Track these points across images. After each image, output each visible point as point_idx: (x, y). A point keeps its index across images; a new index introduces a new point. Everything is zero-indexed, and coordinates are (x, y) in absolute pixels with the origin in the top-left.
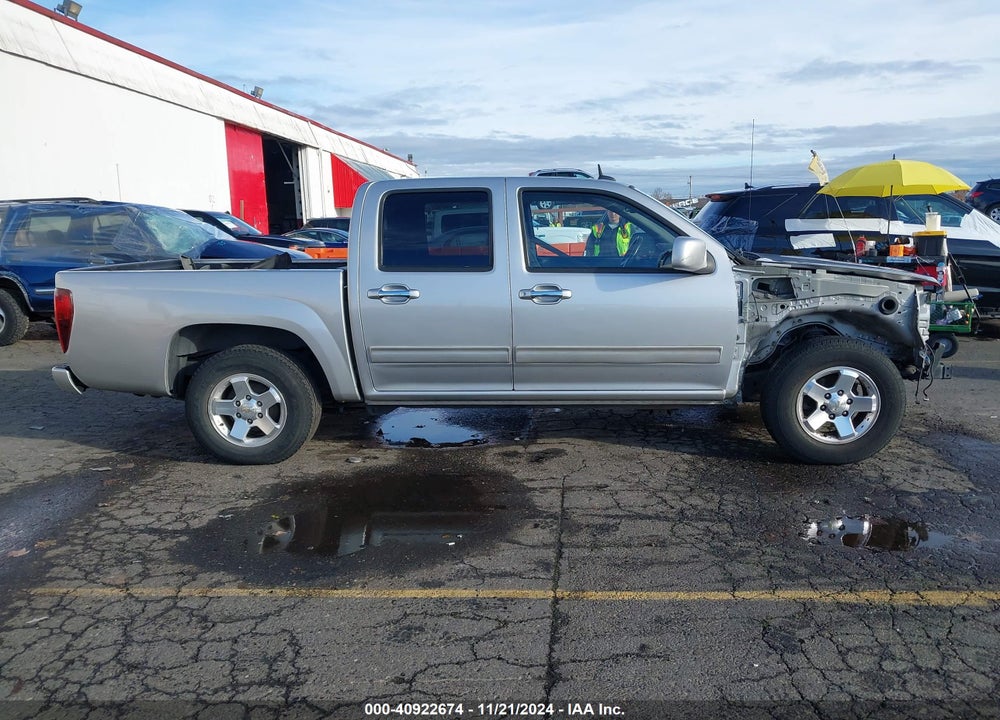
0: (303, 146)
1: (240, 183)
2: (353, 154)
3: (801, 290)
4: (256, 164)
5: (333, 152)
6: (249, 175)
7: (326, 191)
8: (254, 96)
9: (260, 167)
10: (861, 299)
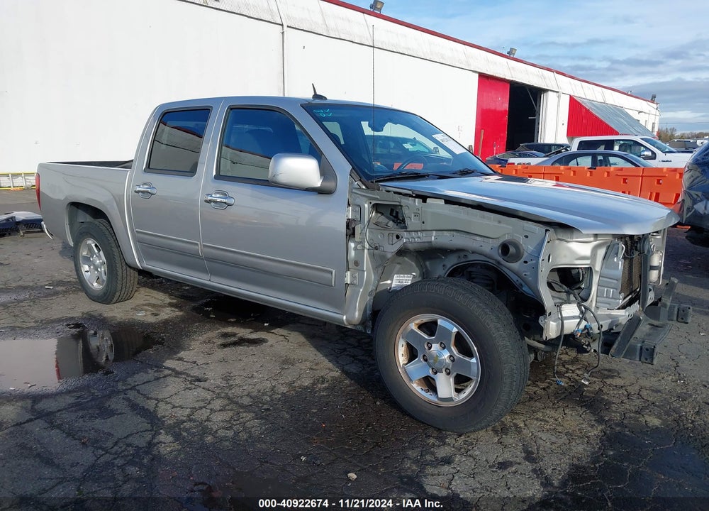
0: (546, 91)
1: (485, 119)
2: (590, 94)
3: (412, 222)
4: (502, 103)
5: (572, 94)
6: (494, 112)
7: (560, 124)
8: (510, 56)
9: (506, 106)
10: (478, 238)
